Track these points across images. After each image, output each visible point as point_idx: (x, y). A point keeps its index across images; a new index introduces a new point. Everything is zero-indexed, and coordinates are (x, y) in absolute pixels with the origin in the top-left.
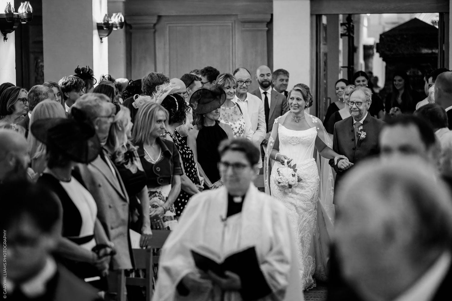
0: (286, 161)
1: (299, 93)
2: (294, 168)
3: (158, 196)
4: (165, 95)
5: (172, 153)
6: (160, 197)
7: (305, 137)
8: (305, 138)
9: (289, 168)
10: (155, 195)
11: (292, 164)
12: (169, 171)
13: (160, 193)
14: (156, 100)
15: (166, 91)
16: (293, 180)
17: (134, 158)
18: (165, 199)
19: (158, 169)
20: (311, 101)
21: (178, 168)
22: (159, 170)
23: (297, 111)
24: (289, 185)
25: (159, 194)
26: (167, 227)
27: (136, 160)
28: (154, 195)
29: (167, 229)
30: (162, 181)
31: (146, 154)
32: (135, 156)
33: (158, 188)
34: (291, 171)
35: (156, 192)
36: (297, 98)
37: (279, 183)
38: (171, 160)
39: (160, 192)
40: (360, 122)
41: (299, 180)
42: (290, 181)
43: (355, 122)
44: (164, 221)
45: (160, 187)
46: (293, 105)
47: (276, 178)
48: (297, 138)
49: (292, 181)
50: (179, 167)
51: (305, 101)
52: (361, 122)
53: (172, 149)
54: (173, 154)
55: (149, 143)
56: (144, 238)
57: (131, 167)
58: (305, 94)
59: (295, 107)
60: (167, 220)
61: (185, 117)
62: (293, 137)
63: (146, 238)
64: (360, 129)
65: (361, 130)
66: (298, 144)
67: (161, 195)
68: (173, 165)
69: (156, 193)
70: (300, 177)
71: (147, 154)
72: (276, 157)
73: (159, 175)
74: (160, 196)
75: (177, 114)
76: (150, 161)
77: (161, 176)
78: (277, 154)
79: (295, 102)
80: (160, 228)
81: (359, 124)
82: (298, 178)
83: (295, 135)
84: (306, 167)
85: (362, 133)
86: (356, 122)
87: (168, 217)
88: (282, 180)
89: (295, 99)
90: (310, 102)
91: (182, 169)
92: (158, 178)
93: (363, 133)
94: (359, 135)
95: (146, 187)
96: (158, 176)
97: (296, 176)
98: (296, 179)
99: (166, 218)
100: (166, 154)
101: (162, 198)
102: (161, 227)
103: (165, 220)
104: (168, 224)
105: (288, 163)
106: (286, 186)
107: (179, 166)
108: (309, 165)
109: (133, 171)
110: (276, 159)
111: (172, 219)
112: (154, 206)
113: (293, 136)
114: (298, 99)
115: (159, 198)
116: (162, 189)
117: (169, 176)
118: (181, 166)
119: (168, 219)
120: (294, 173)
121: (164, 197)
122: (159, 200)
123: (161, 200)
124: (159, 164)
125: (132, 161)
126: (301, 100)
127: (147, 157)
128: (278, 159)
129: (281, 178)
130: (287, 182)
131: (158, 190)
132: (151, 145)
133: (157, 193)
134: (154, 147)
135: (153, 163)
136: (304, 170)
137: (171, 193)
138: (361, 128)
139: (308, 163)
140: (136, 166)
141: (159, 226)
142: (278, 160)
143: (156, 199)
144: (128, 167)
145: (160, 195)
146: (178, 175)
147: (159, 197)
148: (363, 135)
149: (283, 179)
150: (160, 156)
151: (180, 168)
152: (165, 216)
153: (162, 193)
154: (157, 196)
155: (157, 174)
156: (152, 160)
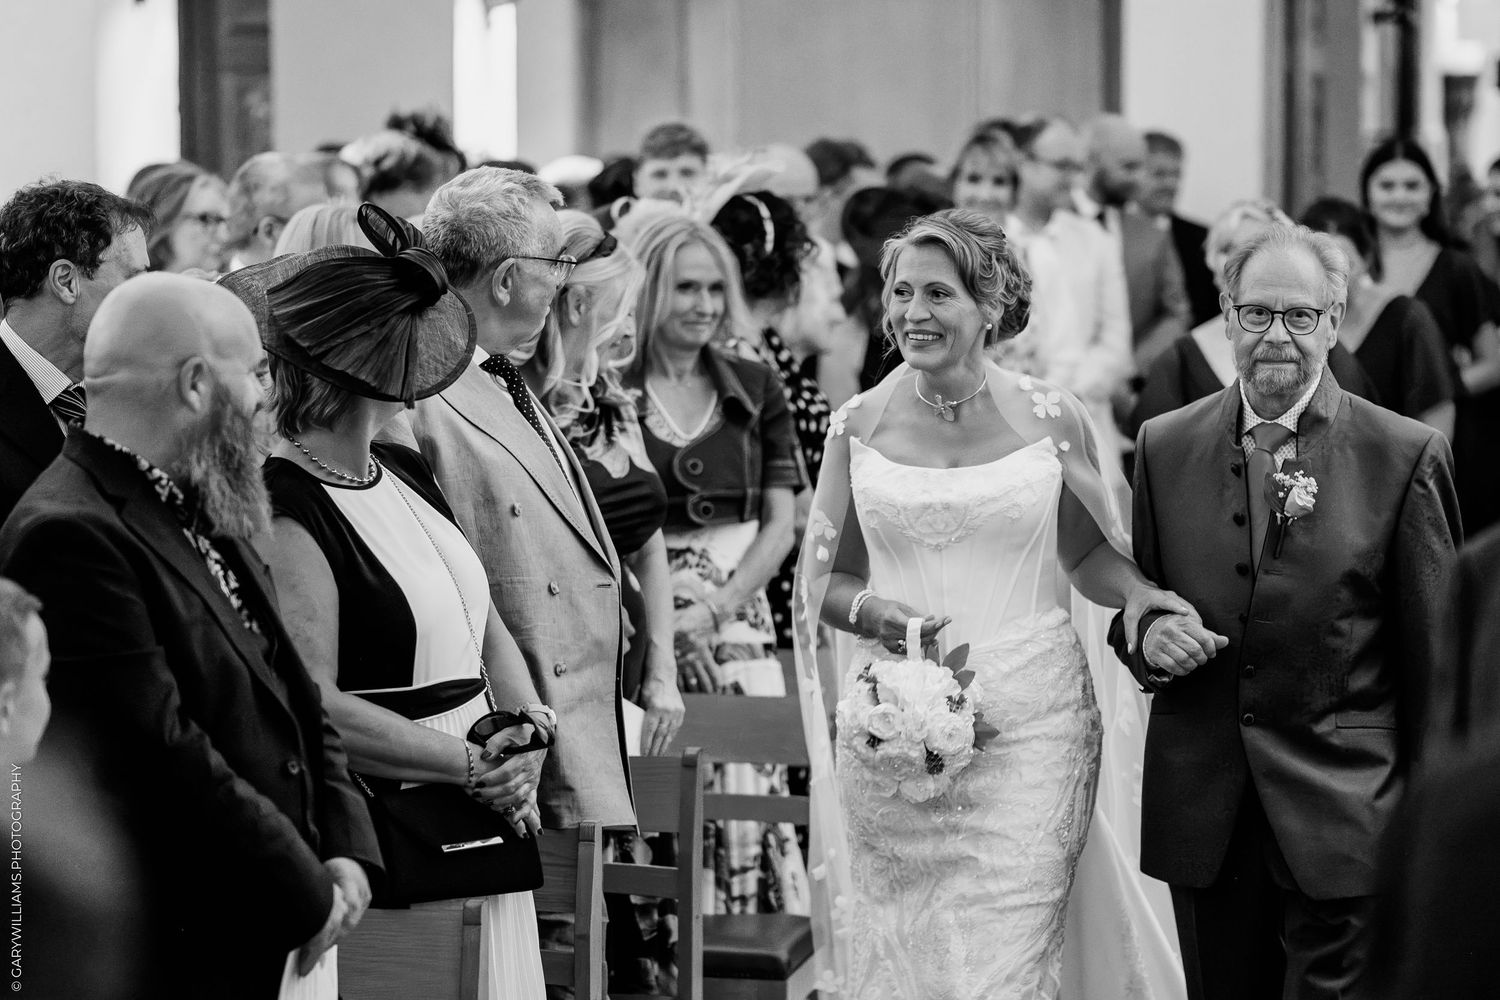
0: (914, 627)
1: (935, 256)
2: (957, 660)
3: (698, 565)
4: (722, 195)
5: (760, 406)
6: (706, 571)
7: (994, 500)
8: (993, 508)
9: (930, 665)
10: (685, 563)
11: (947, 642)
12: (740, 473)
13: (703, 555)
14: (693, 209)
15: (727, 179)
16: (952, 733)
17: (616, 424)
18: (725, 576)
19: (694, 466)
20: (1013, 301)
21: (780, 463)
22: (699, 471)
23: (935, 356)
24: (929, 753)
25: (701, 557)
26: (732, 685)
27: (623, 430)
28: (681, 561)
29: (730, 692)
30: (706, 511)
31: (656, 411)
32: (620, 418)
33: (696, 537)
34: (940, 678)
35: (689, 550)
36: (930, 284)
37: (874, 741)
38: (753, 434)
39: (704, 550)
40: (1279, 421)
41: (984, 736)
42: (937, 733)
43: (1252, 420)
44: (720, 661)
45: (702, 534)
46: (909, 327)
47: (855, 716)
48: (947, 507)
49: (947, 730)
50: (784, 457)
51: (977, 301)
52: (1289, 421)
53: (759, 391)
54: (764, 412)
55: (671, 368)
56: (655, 721)
57: (604, 453)
58: (975, 260)
59: (920, 337)
60: (733, 658)
61: (796, 279)
62: (926, 507)
63: (664, 726)
64: (1279, 460)
65: (1288, 467)
66: (959, 540)
67: (709, 560)
68: (758, 450)
69: (689, 556)
70: (986, 719)
71: (659, 412)
72: (855, 609)
73: (696, 488)
74: (704, 567)
75: (766, 263)
76: (668, 435)
77: (706, 493)
78: (856, 601)
79: (915, 308)
80: (701, 688)
81: (1279, 435)
82: (975, 725)
83: (937, 496)
84: (1017, 660)
85: (1295, 478)
86: (1260, 420)
87: (736, 646)
88: (893, 728)
89: (918, 294)
90: (1007, 306)
91: (797, 468)
92: (692, 499)
93: (1303, 481)
94: (1281, 494)
95: (659, 532)
96: (693, 492)
97: (969, 712)
98: (964, 723)
99: (728, 650)
100: (732, 410)
101: (714, 575)
102: (706, 679)
103: (724, 656)
104: (736, 673)
105: (929, 637)
106: (910, 763)
107: (789, 455)
108: (1032, 650)
109: (617, 469)
110: (852, 619)
111: (753, 656)
112: (681, 604)
113: (926, 499)
114: (935, 292)
115: (701, 575)
116: (711, 539)
117: (736, 493)
118: (794, 458)
119: (736, 654)
120: (956, 693)
121: (718, 571)
122: (698, 579)
123: (705, 579)
124: (699, 447)
125: (609, 433)
126: (949, 294)
127: (658, 422)
128: (865, 625)
129: (885, 715)
130: (919, 736)
131: (697, 545)
132: (680, 376)
133: (694, 553)
134: (689, 385)
135: (677, 443)
136: (1008, 676)
137: (750, 551)
138: (1288, 452)
139: (1026, 641)
140: (622, 455)
141: (697, 676)
142: (865, 627)
143: (689, 575)
144: (592, 453)
145: (704, 562)
146: (780, 486)
147: (700, 570)
148: (1302, 493)
149: (896, 722)
150: (711, 419)
151: (790, 463)
152: (724, 644)
153: (713, 555)
154: (690, 567)
155: (686, 484)
156: (675, 434)
